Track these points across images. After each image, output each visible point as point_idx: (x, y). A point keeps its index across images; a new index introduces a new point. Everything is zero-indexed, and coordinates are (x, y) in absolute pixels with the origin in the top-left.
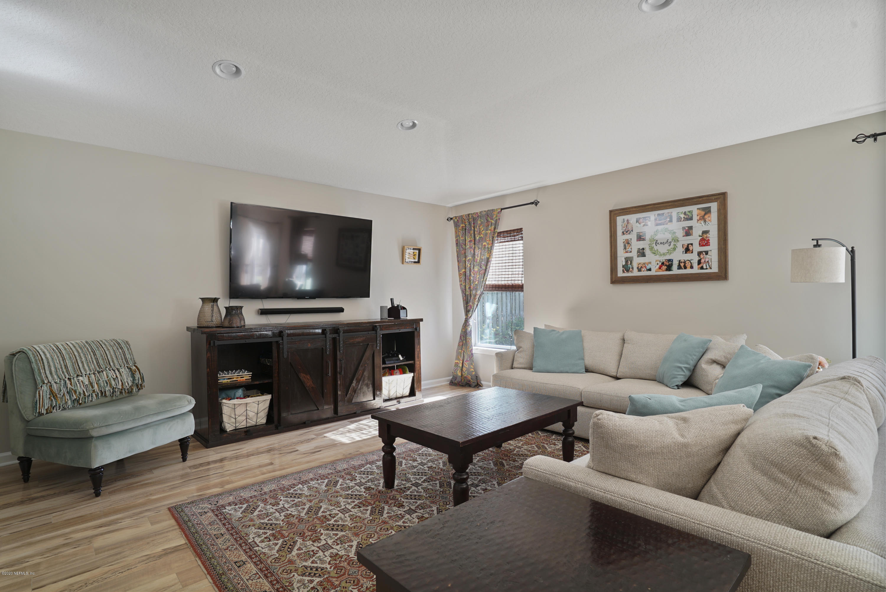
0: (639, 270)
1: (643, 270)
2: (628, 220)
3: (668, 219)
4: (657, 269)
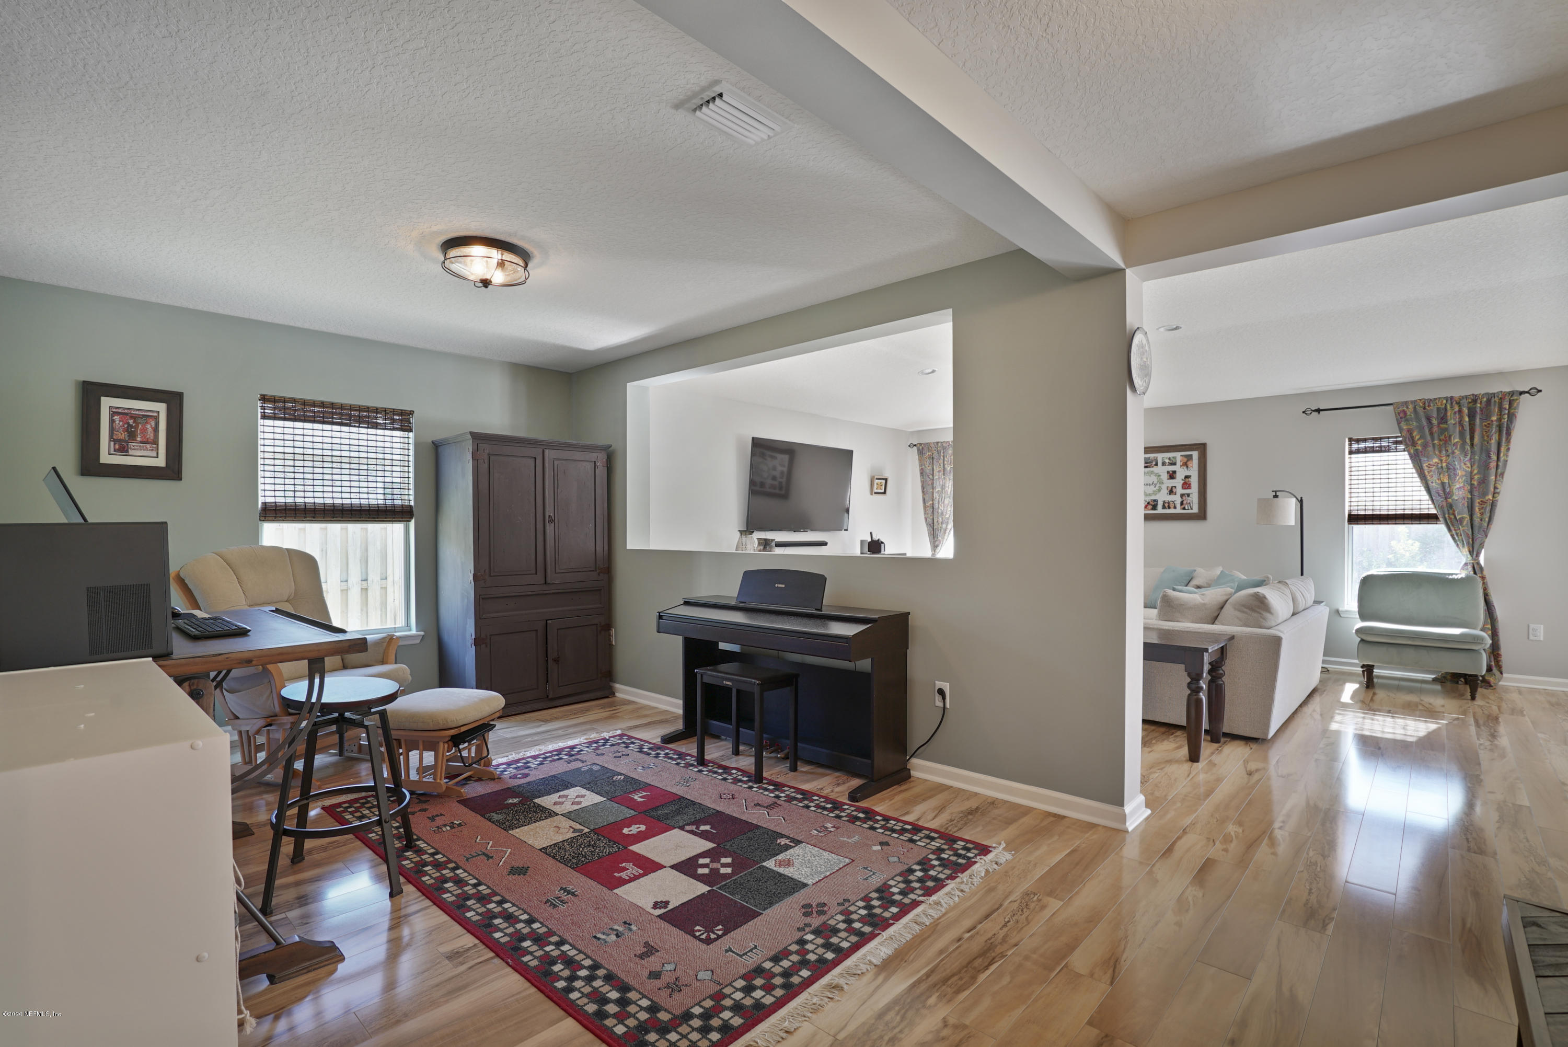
3: (1154, 463)
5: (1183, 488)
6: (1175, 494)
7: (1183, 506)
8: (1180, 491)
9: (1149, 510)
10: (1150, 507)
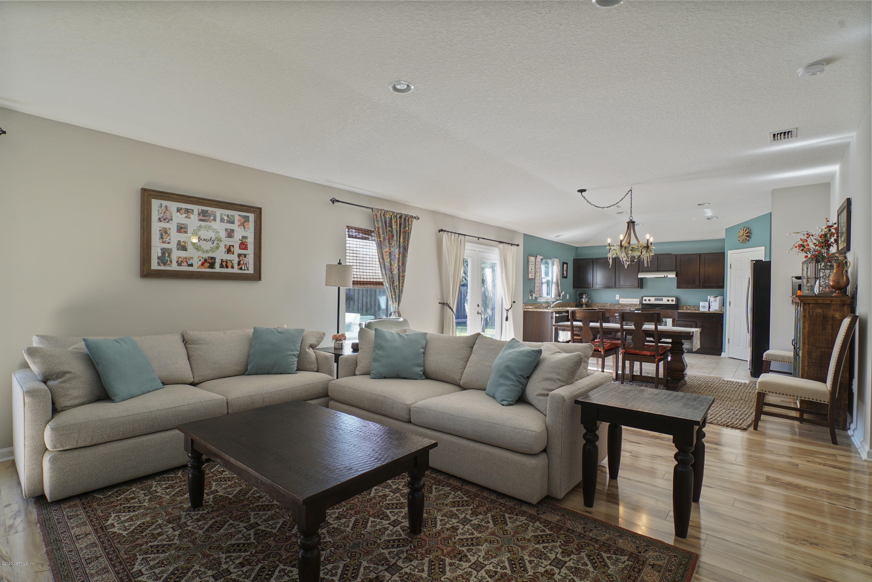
1: (184, 264)
3: (212, 218)
5: (240, 248)
6: (233, 254)
7: (240, 267)
8: (237, 250)
9: (206, 268)
10: (207, 265)
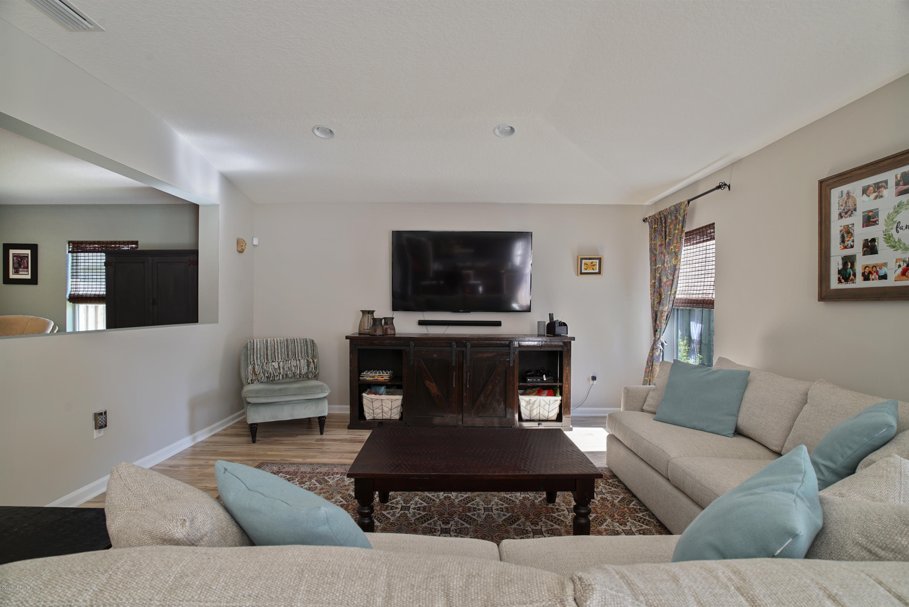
0: (866, 278)
1: (873, 277)
2: (848, 193)
4: (898, 276)
